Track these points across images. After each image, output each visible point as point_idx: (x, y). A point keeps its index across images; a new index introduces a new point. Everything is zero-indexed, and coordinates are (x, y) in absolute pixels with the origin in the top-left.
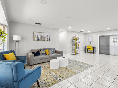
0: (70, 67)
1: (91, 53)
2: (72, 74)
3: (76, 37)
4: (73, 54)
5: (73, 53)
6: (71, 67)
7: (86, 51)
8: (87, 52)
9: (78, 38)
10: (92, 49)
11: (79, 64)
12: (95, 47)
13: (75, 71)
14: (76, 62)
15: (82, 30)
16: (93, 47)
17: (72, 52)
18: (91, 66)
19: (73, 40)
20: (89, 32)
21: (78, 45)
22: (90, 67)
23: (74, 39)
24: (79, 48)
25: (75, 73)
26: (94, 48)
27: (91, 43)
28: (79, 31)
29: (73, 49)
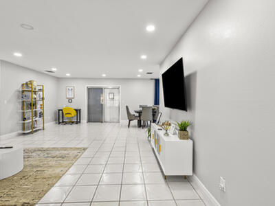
0: (35, 170)
1: (73, 122)
2: (50, 182)
3: (35, 84)
4: (24, 134)
5: (24, 129)
6: (38, 166)
7: (61, 121)
8: (63, 122)
9: (41, 88)
10: (74, 113)
11: (57, 153)
12: (80, 110)
13: (54, 172)
14: (46, 152)
15: (54, 69)
16: (76, 110)
17: (21, 127)
18: (85, 149)
19: (23, 91)
20: (68, 75)
21: (38, 106)
22: (83, 153)
23: (27, 88)
24: (41, 115)
25: (56, 177)
26: (78, 111)
27: (70, 100)
28: (43, 70)
29: (24, 119)
